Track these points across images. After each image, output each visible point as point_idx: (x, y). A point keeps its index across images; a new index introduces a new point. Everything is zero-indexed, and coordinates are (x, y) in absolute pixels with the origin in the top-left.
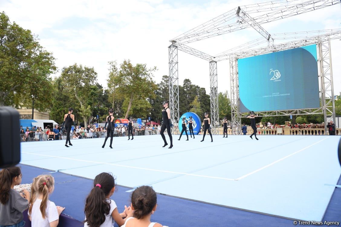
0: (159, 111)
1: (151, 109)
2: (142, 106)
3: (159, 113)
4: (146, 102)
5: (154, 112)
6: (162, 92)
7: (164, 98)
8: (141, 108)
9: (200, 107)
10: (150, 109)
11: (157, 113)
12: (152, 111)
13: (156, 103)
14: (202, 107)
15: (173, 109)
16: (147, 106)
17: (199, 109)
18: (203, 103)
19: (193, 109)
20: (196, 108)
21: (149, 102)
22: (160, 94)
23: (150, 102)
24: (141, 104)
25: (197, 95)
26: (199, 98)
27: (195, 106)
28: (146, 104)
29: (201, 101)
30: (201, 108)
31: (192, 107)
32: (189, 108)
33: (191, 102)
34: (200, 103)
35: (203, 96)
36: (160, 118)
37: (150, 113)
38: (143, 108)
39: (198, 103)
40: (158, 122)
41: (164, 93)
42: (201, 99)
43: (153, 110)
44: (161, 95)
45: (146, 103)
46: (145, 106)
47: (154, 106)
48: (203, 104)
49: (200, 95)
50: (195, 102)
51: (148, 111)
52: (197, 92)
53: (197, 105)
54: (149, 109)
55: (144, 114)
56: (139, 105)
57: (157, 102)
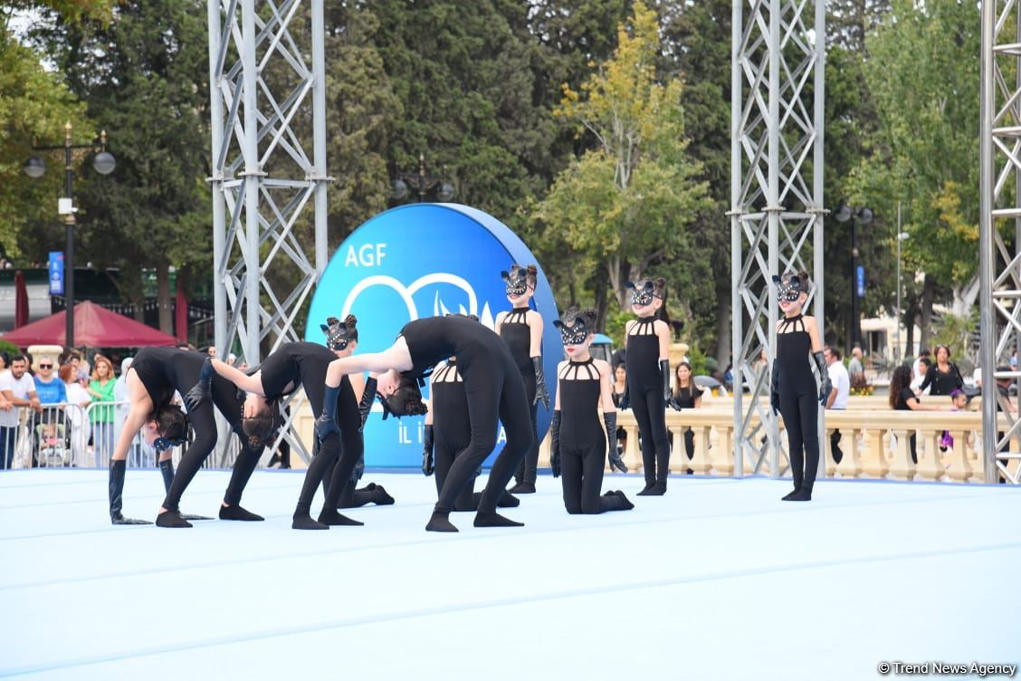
0: (178, 179)
1: (79, 155)
3: (182, 210)
5: (116, 196)
10: (59, 156)
11: (157, 204)
12: (83, 182)
14: (707, 139)
15: (252, 165)
19: (591, 160)
20: (638, 149)
21: (47, 68)
23: (69, 61)
26: (670, 35)
27: (618, 130)
28: (13, 89)
30: (694, 154)
31: (588, 142)
32: (556, 152)
33: (577, 77)
34: (676, 87)
37: (66, 206)
39: (655, 90)
40: (166, 320)
42: (696, 39)
43: (105, 163)
47: (115, 117)
50: (626, 87)
53: (647, 122)
54: (44, 146)
57: (157, 64)
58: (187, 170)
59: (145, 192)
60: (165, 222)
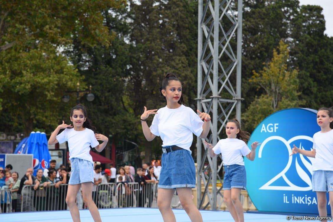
0: (114, 103)
1: (81, 94)
2: (41, 79)
3: (115, 114)
4: (58, 60)
6: (129, 21)
7: (138, 49)
8: (34, 87)
9: (296, 94)
10: (75, 95)
11: (106, 112)
13: (103, 67)
14: (305, 91)
16: (65, 78)
17: (293, 99)
18: (312, 76)
20: (281, 95)
21: (70, 64)
22: (123, 29)
23: (77, 62)
24: (38, 69)
25: (287, 36)
26: (291, 54)
27: (273, 87)
28: (60, 71)
29: (299, 65)
30: (300, 98)
31: (261, 92)
33: (259, 68)
34: (295, 72)
35: (309, 45)
36: (117, 134)
38: (43, 87)
39: (287, 73)
41: (139, 24)
42: (300, 54)
43: (91, 97)
44: (125, 33)
45: (57, 67)
46: (54, 78)
47: (93, 81)
48: (311, 80)
49: (295, 36)
50: (276, 70)
51: (66, 100)
52: (285, 24)
53: (284, 84)
54: (69, 91)
55: (48, 113)
56: (27, 75)
57: (109, 62)
58: (117, 100)
59: (102, 108)
60: (109, 118)
